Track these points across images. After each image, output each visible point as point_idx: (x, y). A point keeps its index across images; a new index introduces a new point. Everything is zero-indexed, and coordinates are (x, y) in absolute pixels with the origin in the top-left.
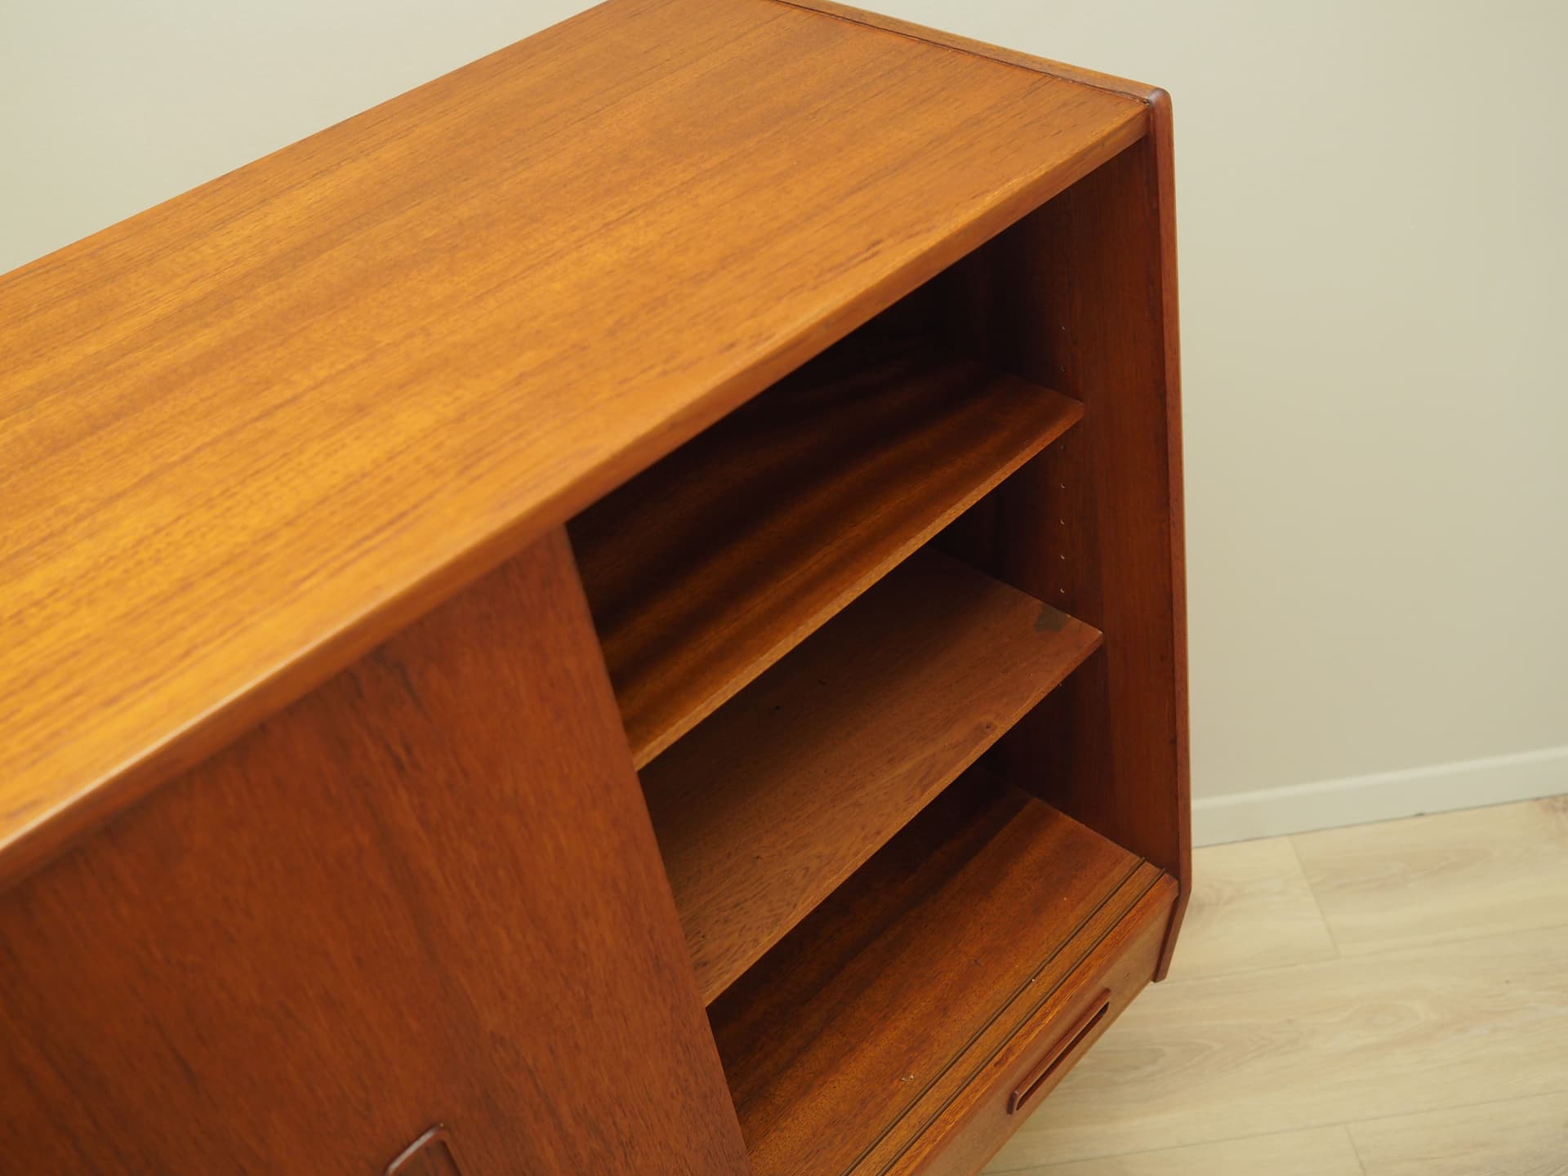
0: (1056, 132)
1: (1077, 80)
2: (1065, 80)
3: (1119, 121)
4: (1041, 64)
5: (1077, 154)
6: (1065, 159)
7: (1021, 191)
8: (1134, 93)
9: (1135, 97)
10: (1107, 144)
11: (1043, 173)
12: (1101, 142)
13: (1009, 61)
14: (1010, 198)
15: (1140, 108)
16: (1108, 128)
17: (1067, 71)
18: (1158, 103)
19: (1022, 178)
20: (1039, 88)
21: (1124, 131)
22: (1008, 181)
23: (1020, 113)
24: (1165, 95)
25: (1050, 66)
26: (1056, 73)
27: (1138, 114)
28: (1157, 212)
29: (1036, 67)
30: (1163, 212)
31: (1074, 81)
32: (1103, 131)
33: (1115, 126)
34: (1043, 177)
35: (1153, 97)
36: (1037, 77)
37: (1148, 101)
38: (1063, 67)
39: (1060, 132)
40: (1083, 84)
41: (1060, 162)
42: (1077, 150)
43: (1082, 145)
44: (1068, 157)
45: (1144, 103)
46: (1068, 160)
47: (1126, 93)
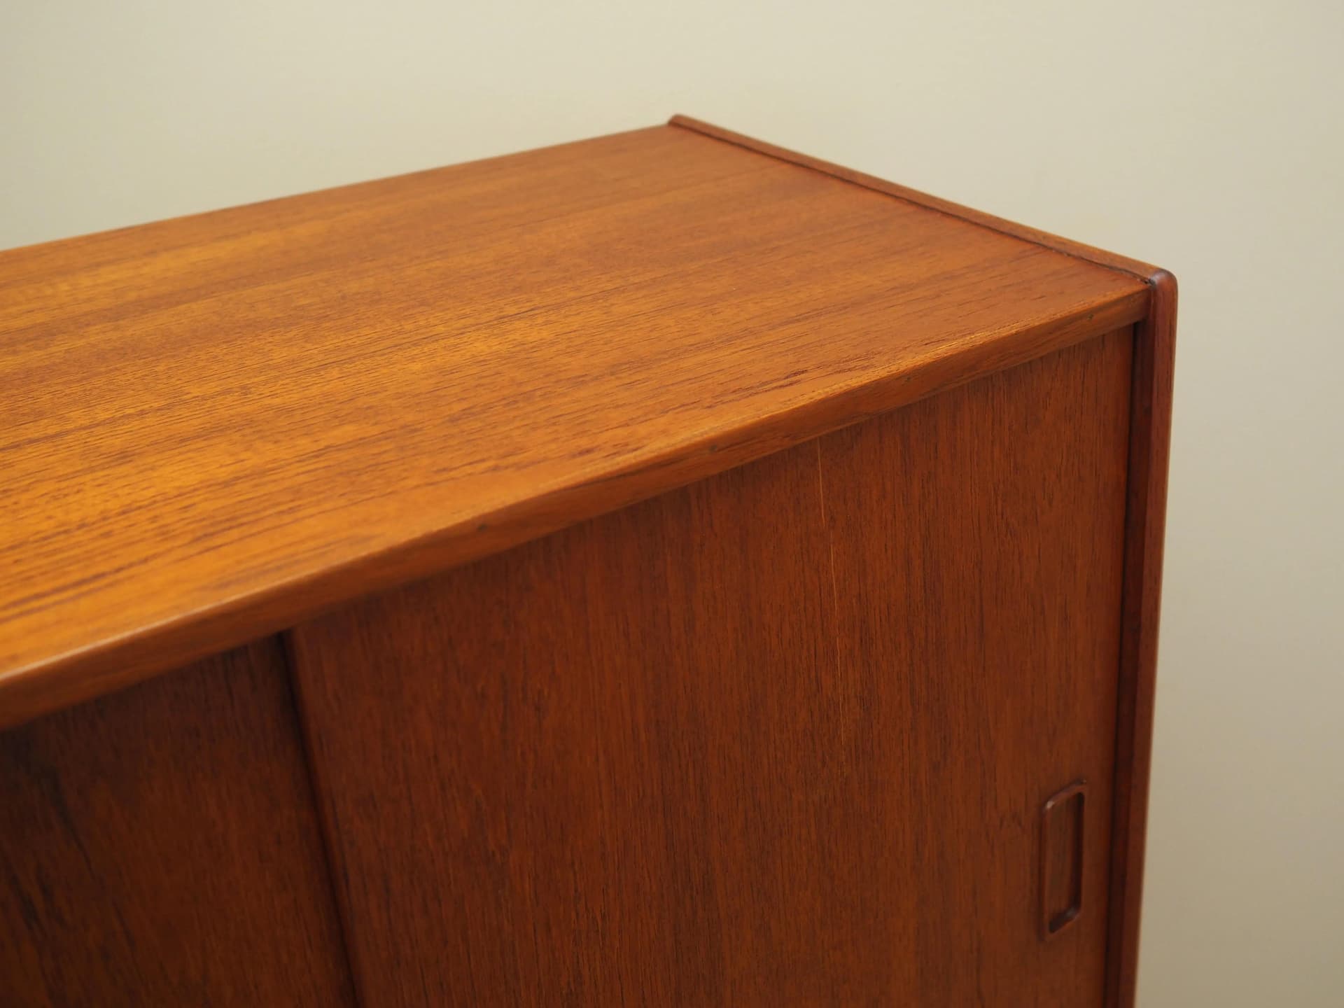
0: (1038, 296)
1: (1073, 254)
3: (1113, 295)
4: (1035, 235)
5: (1060, 319)
8: (1134, 270)
9: (1135, 276)
10: (1097, 316)
11: (1014, 331)
13: (1002, 229)
15: (1139, 287)
16: (1098, 300)
17: (1064, 244)
18: (1162, 286)
21: (1118, 307)
22: (971, 334)
23: (1000, 275)
24: (1171, 279)
25: (1044, 237)
26: (1051, 245)
27: (1137, 293)
29: (1030, 237)
31: (1069, 255)
32: (1093, 302)
33: (1107, 299)
34: (1013, 335)
35: (1156, 278)
36: (1028, 246)
37: (1150, 282)
38: (1057, 241)
39: (1043, 297)
40: (1081, 258)
41: (1036, 324)
42: (1058, 316)
43: (1066, 312)
44: (1047, 320)
45: (1146, 283)
46: (1047, 324)
47: (1126, 271)
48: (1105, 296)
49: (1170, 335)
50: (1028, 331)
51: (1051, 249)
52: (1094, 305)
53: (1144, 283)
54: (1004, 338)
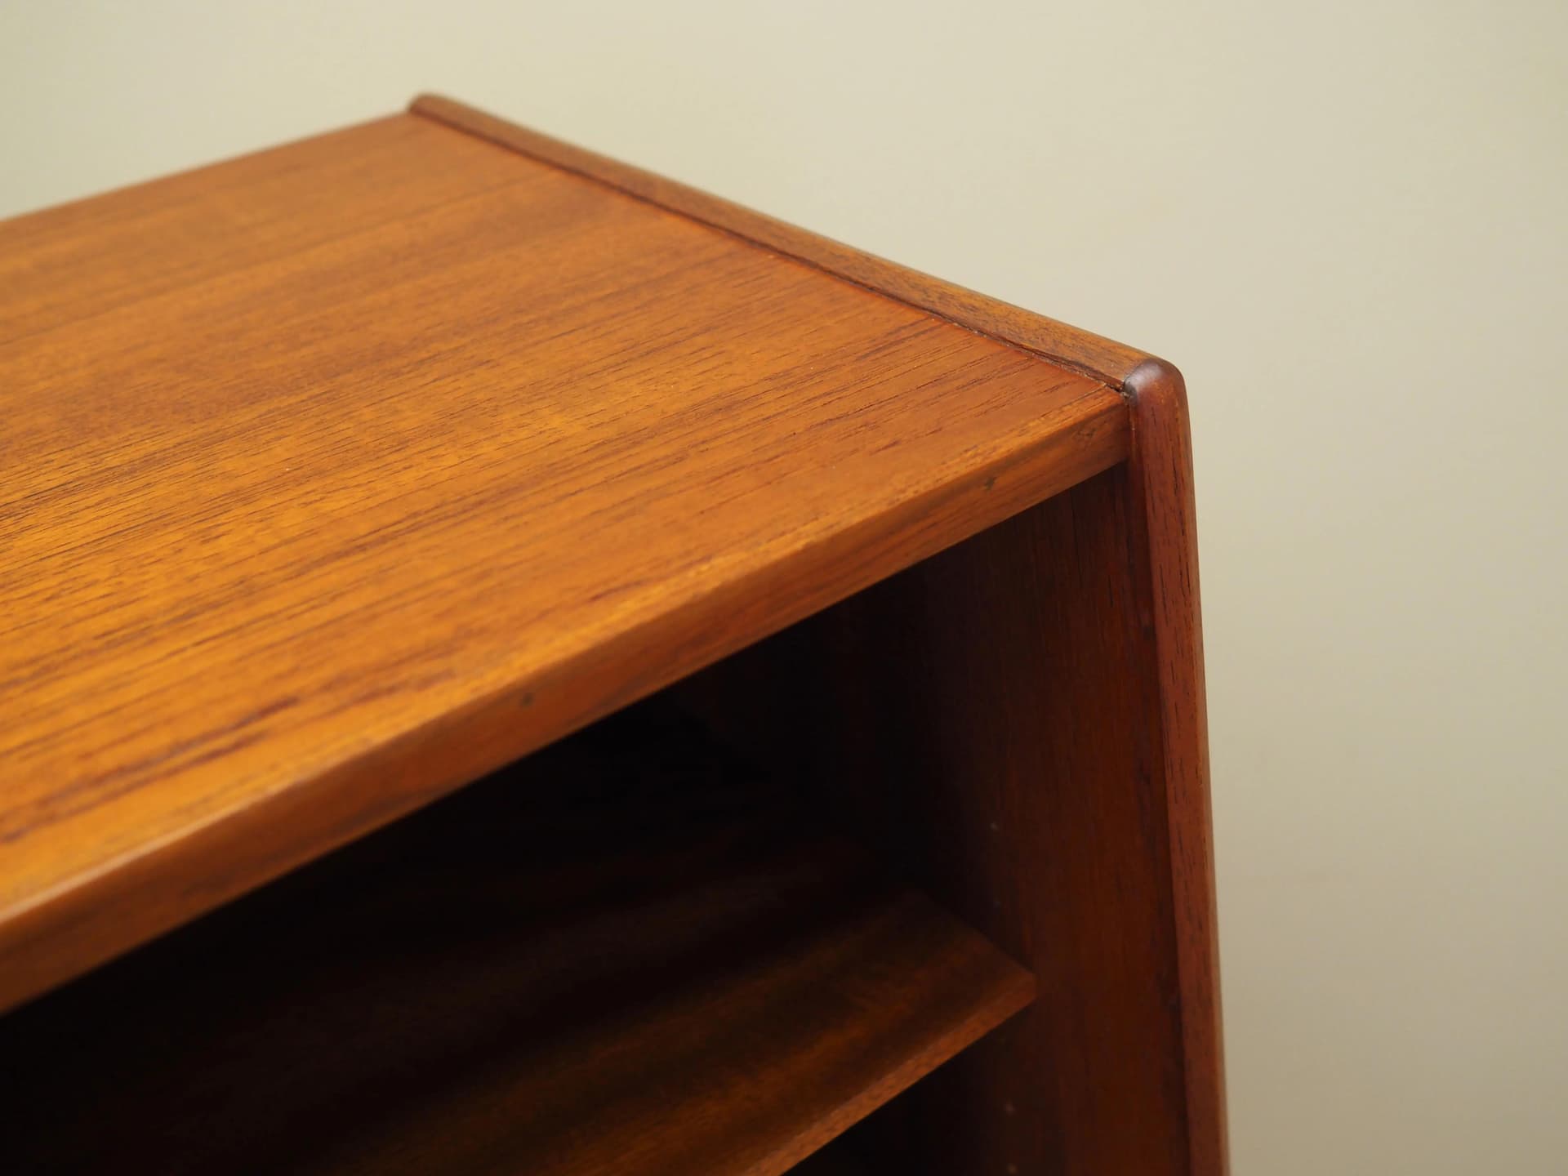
0: (886, 442)
1: (987, 328)
2: (964, 326)
3: (1041, 429)
4: (925, 291)
5: (912, 501)
6: (871, 513)
7: (719, 592)
8: (1096, 367)
9: (1097, 376)
10: (1002, 481)
11: (799, 545)
12: (987, 477)
13: (871, 282)
14: (687, 607)
15: (1108, 399)
16: (1009, 443)
17: (974, 309)
18: (1148, 393)
19: (743, 555)
20: (902, 341)
21: (1054, 454)
22: (706, 559)
23: (828, 394)
24: (1171, 377)
25: (942, 296)
26: (952, 311)
27: (1102, 413)
28: (1150, 635)
29: (916, 297)
30: (1164, 634)
31: (981, 332)
32: (995, 449)
33: (1027, 439)
34: (796, 556)
35: (1139, 380)
36: (911, 316)
37: (1125, 387)
38: (965, 301)
39: (895, 444)
40: (1000, 339)
41: (856, 519)
42: (910, 494)
43: (928, 482)
44: (883, 508)
45: (1118, 390)
46: (882, 517)
47: (1081, 366)
48: (1023, 432)
49: (1177, 489)
50: (834, 540)
51: (952, 320)
52: (995, 456)
53: (1114, 391)
54: (776, 565)
